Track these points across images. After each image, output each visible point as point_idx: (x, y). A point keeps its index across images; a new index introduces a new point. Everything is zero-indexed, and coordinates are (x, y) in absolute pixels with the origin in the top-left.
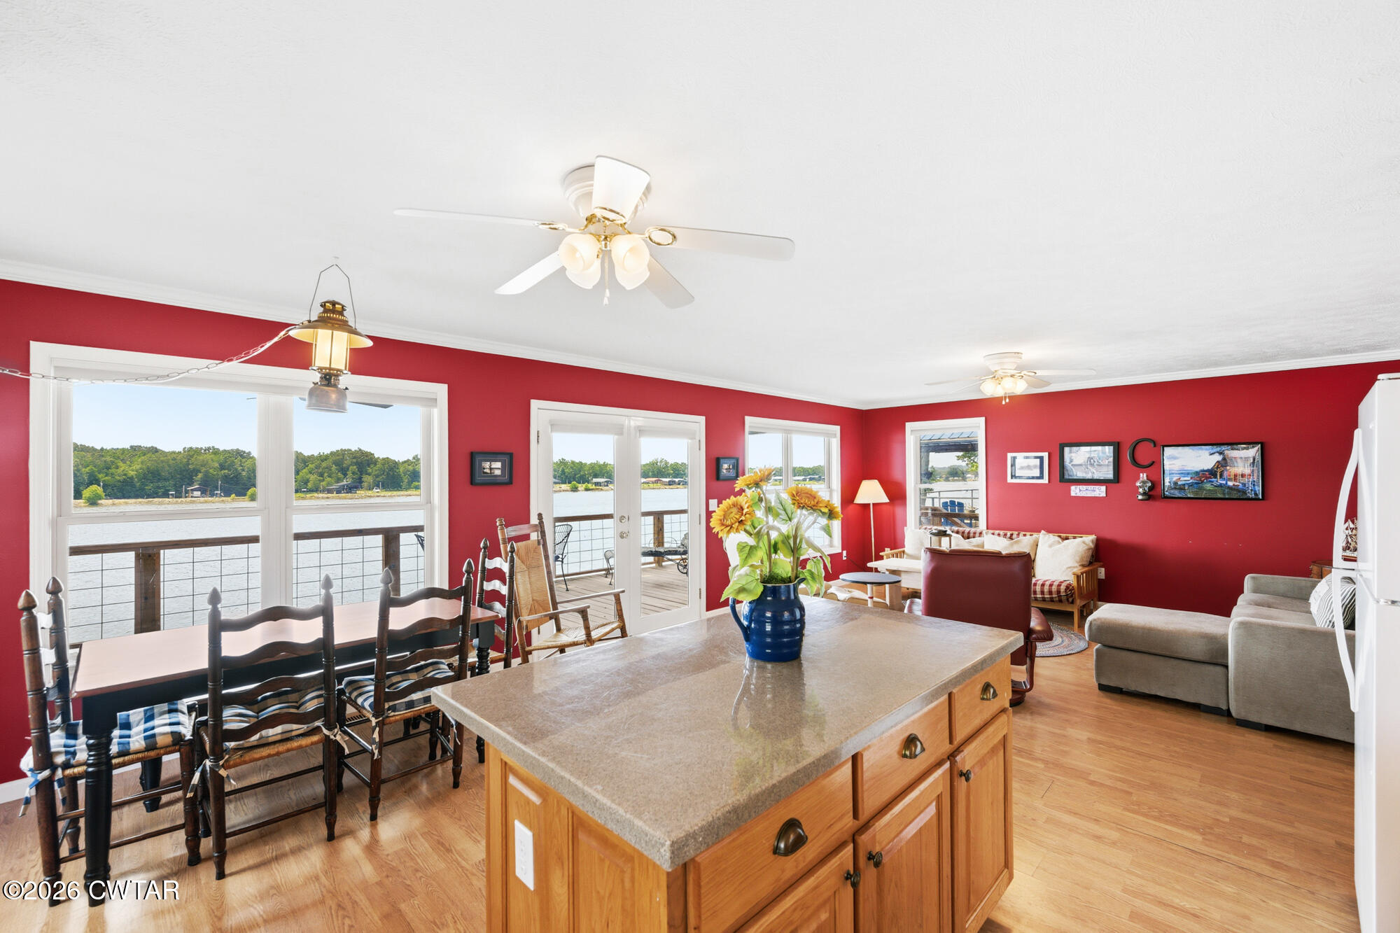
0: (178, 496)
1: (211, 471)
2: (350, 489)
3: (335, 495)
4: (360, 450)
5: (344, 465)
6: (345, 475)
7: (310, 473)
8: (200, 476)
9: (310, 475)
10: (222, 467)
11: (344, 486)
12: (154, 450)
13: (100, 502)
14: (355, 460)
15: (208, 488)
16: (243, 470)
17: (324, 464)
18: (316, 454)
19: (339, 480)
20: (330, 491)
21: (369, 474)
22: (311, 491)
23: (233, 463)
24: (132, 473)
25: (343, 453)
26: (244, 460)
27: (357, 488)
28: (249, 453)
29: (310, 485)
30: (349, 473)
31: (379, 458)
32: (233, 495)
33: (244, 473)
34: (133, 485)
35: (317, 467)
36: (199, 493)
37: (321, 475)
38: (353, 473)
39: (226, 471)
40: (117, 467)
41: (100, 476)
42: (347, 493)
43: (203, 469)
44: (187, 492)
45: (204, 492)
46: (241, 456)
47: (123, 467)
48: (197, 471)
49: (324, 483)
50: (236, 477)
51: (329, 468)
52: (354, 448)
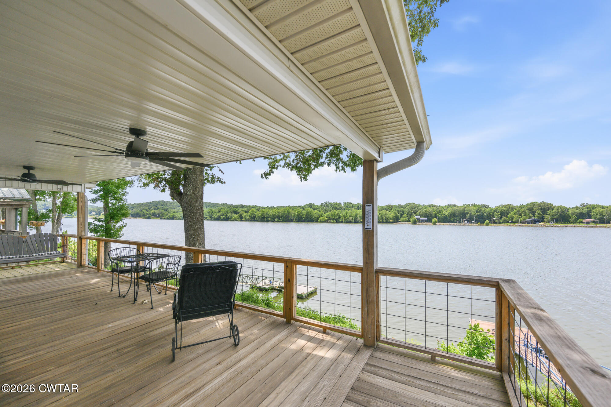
0: (460, 222)
1: (473, 213)
2: (535, 222)
3: (526, 224)
4: (543, 202)
5: (534, 210)
6: (534, 215)
7: (515, 214)
8: (469, 215)
9: (514, 215)
10: (477, 211)
11: (532, 220)
12: (455, 206)
13: (436, 223)
14: (540, 208)
15: (471, 220)
16: (485, 213)
17: (522, 210)
18: (518, 205)
19: (530, 217)
20: (523, 223)
21: (549, 215)
22: (515, 222)
23: (481, 210)
24: (447, 214)
25: (533, 204)
26: (485, 209)
27: (539, 222)
28: (489, 206)
29: (514, 220)
30: (536, 214)
31: (555, 206)
32: (479, 223)
33: (485, 214)
34: (447, 218)
35: (519, 211)
36: (466, 222)
37: (520, 215)
38: (538, 214)
39: (478, 213)
40: (443, 212)
41: (438, 215)
42: (533, 224)
43: (470, 213)
44: (463, 221)
45: (468, 221)
46: (485, 207)
47: (444, 211)
48: (467, 213)
49: (521, 219)
50: (482, 215)
51: (524, 212)
52: (539, 201)
